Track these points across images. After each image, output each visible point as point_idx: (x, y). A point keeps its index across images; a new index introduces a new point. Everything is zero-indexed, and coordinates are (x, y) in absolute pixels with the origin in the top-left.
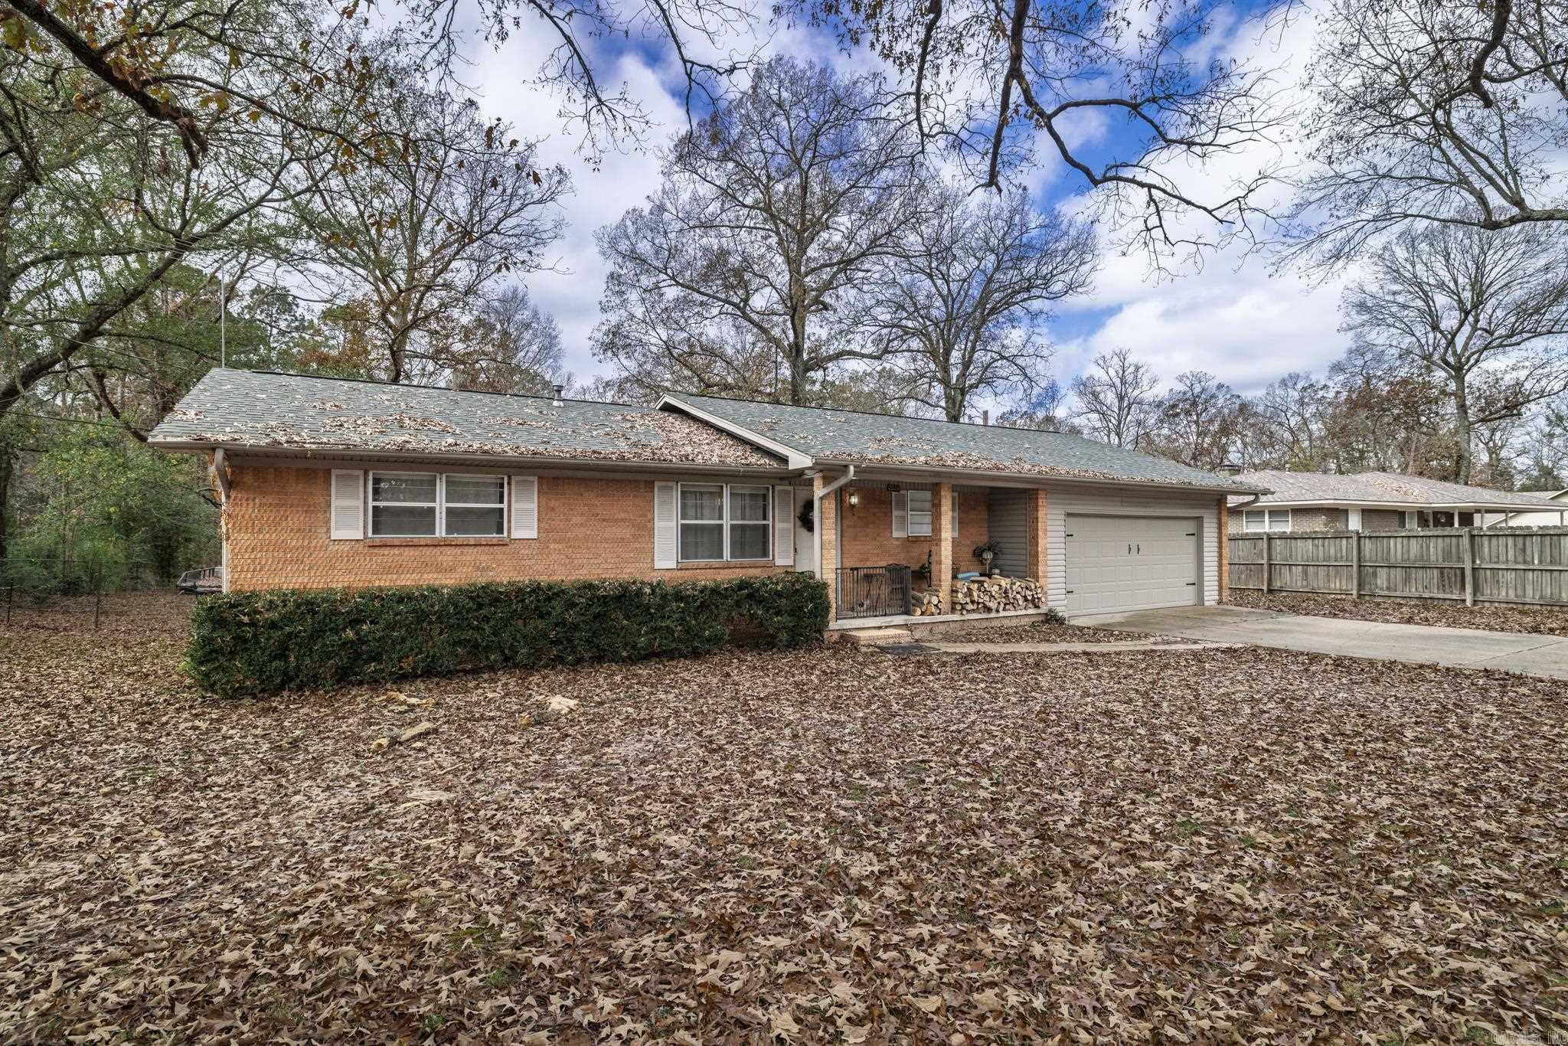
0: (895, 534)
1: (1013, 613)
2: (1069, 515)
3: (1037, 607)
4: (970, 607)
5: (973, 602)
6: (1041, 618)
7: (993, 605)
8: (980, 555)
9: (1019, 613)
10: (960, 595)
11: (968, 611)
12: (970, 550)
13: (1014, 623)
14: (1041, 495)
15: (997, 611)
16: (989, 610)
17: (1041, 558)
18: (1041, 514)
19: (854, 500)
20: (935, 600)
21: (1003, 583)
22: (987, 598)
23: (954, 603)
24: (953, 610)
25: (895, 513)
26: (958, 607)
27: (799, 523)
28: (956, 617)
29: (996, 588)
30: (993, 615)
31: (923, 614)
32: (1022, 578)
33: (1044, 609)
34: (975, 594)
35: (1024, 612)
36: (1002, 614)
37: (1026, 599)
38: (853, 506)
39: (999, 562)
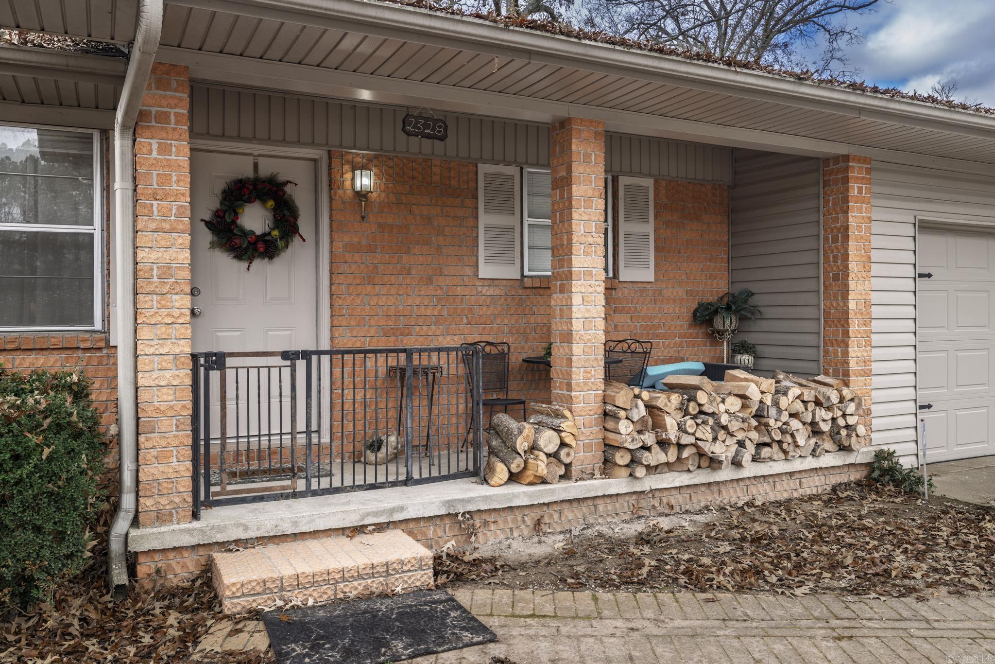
0: (486, 271)
1: (780, 467)
2: (925, 227)
3: (844, 448)
4: (657, 457)
5: (663, 444)
6: (855, 476)
7: (723, 450)
8: (709, 322)
9: (797, 465)
10: (625, 427)
11: (651, 469)
12: (686, 310)
13: (782, 492)
14: (856, 172)
15: (737, 463)
16: (714, 463)
17: (855, 326)
18: (854, 219)
19: (365, 181)
20: (548, 441)
21: (753, 392)
22: (705, 433)
23: (609, 448)
24: (608, 466)
25: (485, 220)
26: (622, 459)
27: (207, 236)
28: (618, 485)
29: (734, 404)
30: (725, 474)
31: (513, 478)
32: (806, 375)
33: (863, 454)
34: (671, 422)
35: (810, 463)
36: (750, 470)
37: (816, 431)
38: (361, 196)
39: (751, 338)
